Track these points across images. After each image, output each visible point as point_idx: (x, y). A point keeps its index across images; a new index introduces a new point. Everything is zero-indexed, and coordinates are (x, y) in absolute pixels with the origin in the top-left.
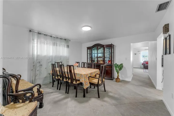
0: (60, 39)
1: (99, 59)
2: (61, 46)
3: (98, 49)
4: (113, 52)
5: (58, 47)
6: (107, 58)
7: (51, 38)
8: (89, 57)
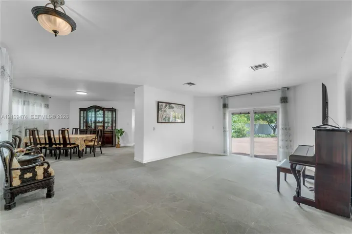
0: (35, 95)
1: (98, 124)
2: (35, 106)
3: (96, 112)
4: (114, 116)
5: (31, 107)
6: (108, 123)
7: (19, 93)
8: (82, 122)
